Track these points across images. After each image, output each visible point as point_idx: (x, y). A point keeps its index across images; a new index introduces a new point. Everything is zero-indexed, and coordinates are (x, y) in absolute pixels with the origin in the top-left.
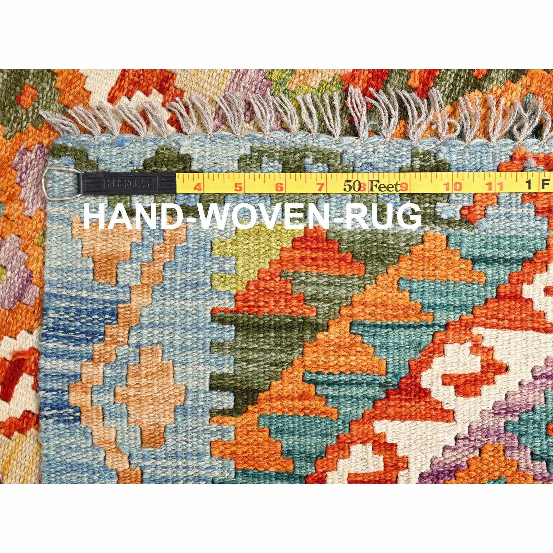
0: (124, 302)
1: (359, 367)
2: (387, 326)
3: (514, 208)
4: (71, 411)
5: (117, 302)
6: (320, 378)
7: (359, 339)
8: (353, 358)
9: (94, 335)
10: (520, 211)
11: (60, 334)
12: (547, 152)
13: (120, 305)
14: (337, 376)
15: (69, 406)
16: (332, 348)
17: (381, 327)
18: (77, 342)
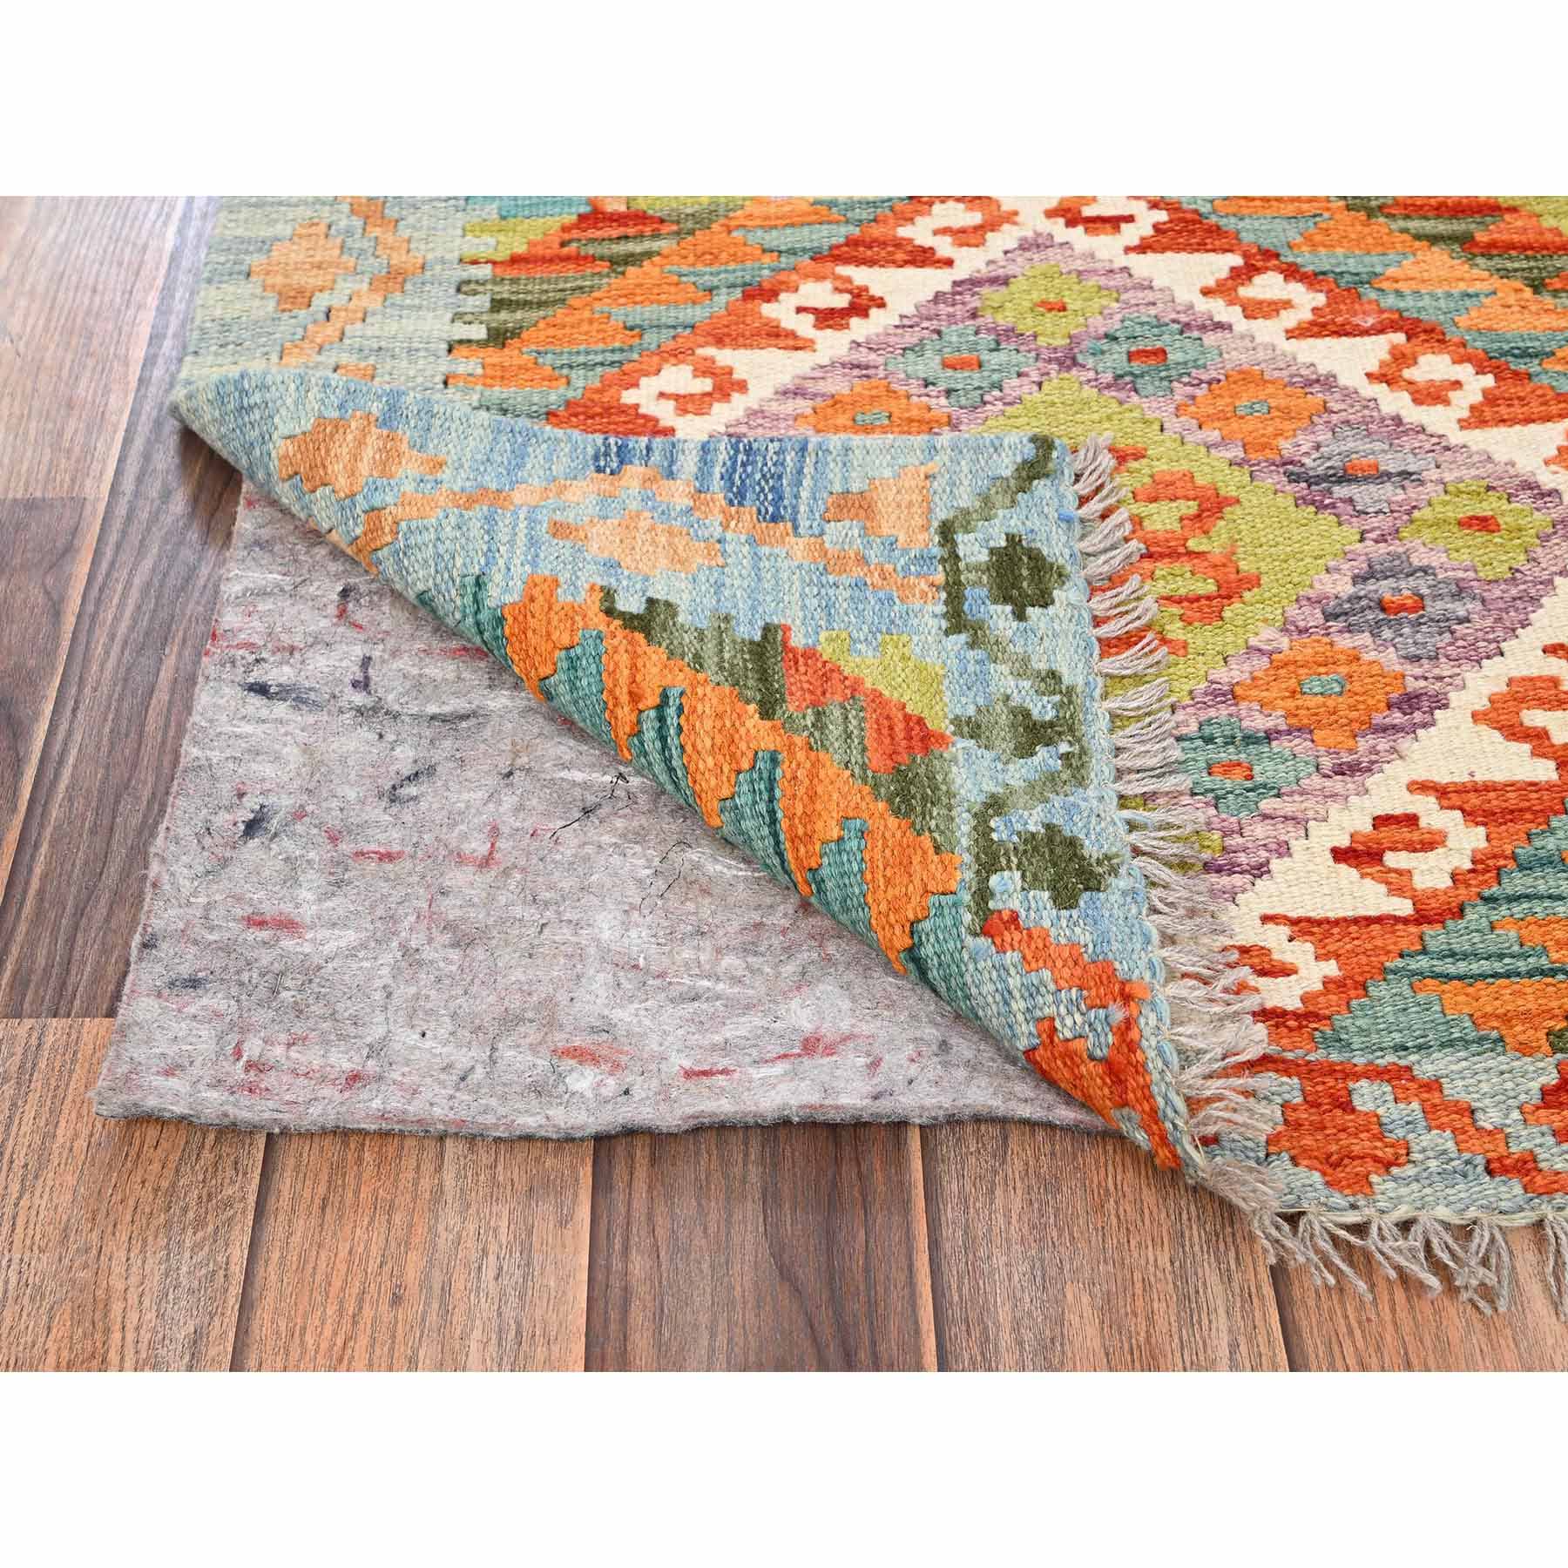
0: (795, 527)
1: (699, 777)
2: (772, 812)
3: (1022, 1005)
4: (614, 465)
5: (794, 521)
6: (671, 711)
7: (745, 765)
8: (710, 762)
9: (741, 495)
10: (1020, 1017)
11: (741, 457)
12: (1144, 1043)
13: (789, 525)
14: (676, 742)
15: (621, 462)
16: (728, 724)
17: (771, 800)
18: (728, 477)
